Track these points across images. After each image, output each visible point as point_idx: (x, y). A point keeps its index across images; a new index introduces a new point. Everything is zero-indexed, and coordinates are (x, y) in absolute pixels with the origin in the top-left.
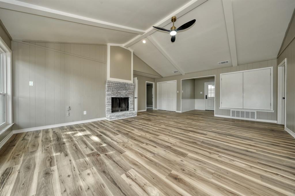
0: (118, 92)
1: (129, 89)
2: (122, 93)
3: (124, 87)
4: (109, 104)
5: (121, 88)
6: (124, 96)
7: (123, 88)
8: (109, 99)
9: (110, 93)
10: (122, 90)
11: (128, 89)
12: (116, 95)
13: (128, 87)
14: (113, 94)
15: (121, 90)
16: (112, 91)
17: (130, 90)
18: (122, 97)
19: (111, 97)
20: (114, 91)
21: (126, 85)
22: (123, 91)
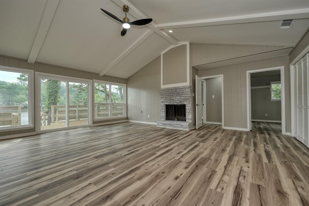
0: (171, 98)
1: (183, 94)
2: (175, 100)
3: (176, 92)
4: (163, 111)
5: (173, 94)
6: (177, 103)
7: (175, 94)
8: (163, 106)
9: (164, 100)
10: (175, 96)
11: (181, 94)
12: (169, 102)
13: (180, 92)
14: (166, 101)
15: (173, 96)
16: (165, 98)
17: (186, 95)
18: (175, 104)
19: (164, 104)
20: (167, 98)
21: (178, 90)
22: (176, 98)
